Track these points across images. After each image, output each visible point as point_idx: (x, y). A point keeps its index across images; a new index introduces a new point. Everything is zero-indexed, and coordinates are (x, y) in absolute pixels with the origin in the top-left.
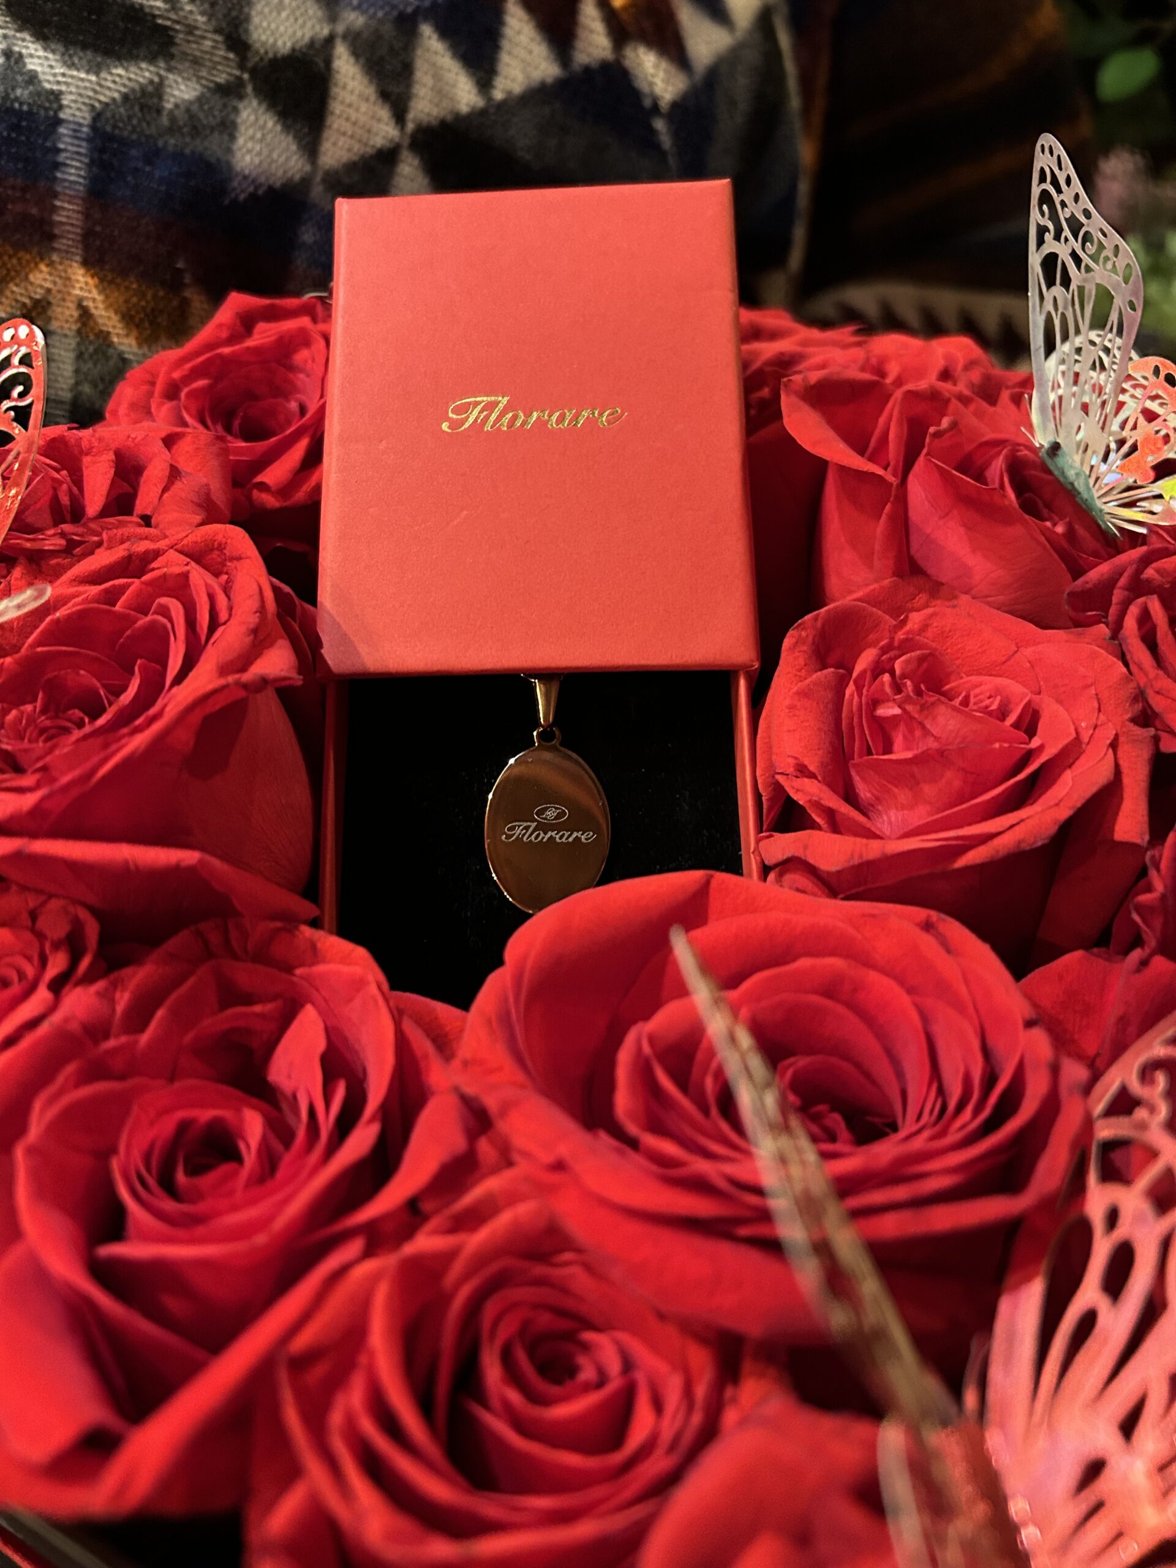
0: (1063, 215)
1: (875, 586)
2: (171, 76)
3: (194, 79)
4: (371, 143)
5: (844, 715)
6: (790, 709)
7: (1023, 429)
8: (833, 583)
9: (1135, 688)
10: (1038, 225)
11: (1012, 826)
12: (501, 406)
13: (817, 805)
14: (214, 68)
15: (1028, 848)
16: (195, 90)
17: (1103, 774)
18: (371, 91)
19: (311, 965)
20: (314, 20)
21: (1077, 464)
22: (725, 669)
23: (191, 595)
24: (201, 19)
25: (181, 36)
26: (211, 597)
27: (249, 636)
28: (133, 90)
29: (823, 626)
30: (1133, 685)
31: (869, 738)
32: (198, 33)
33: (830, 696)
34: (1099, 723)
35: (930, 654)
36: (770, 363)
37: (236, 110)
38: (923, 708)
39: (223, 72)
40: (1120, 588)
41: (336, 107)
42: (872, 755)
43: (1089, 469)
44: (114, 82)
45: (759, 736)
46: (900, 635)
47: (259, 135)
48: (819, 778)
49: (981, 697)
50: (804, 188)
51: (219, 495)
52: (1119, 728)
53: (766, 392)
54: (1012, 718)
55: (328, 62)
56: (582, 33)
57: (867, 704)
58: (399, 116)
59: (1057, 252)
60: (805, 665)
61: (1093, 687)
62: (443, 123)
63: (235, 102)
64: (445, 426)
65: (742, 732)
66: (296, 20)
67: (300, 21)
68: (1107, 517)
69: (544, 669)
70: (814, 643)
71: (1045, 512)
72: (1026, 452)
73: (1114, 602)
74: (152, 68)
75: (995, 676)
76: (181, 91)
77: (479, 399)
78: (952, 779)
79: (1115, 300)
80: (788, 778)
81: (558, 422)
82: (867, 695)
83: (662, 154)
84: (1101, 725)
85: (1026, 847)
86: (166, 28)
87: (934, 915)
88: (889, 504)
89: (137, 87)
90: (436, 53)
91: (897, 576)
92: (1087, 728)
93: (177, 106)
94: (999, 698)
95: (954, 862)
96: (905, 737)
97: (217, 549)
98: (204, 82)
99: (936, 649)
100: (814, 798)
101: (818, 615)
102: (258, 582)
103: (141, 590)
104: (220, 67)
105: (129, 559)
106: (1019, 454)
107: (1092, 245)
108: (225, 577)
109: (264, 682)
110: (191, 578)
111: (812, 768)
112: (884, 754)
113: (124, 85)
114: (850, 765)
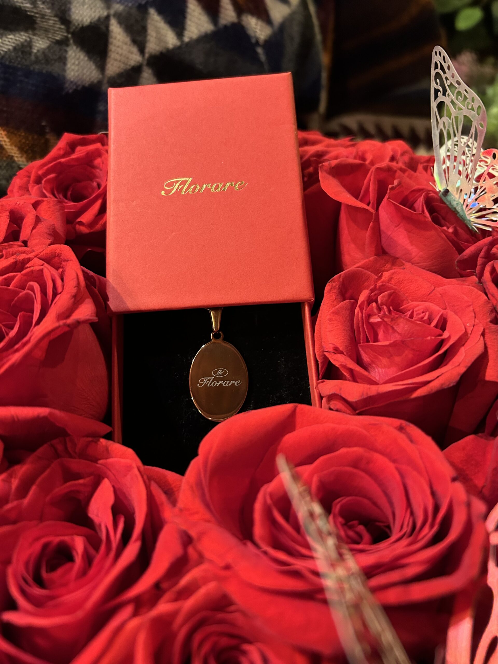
0: (447, 84)
1: (367, 260)
2: (35, 38)
3: (46, 38)
4: (129, 63)
5: (355, 322)
6: (330, 320)
7: (430, 183)
8: (346, 258)
9: (491, 306)
10: (435, 89)
11: (438, 377)
12: (188, 182)
13: (345, 367)
14: (55, 33)
15: (446, 387)
16: (46, 43)
17: (479, 350)
18: (128, 40)
19: (107, 458)
20: (100, 9)
21: (457, 199)
22: (299, 302)
23: (44, 280)
24: (48, 11)
25: (39, 19)
26: (54, 281)
27: (72, 299)
28: (18, 45)
29: (343, 280)
30: (490, 305)
31: (367, 334)
32: (46, 17)
33: (348, 313)
34: (475, 323)
35: (394, 292)
36: (312, 156)
37: (66, 51)
38: (392, 319)
39: (59, 34)
40: (481, 257)
41: (112, 48)
42: (369, 342)
43: (463, 201)
44: (9, 42)
45: (315, 333)
46: (379, 284)
47: (77, 62)
48: (345, 354)
49: (419, 312)
50: (324, 76)
51: (60, 229)
52: (485, 325)
53: (311, 169)
54: (434, 323)
55: (107, 27)
56: (222, 10)
57: (366, 316)
58: (142, 50)
59: (444, 101)
60: (336, 299)
61: (472, 307)
62: (162, 53)
63: (65, 48)
64: (163, 193)
65: (307, 331)
66: (91, 9)
67: (93, 10)
68: (472, 223)
69: (214, 305)
70: (339, 288)
71: (443, 222)
72: (433, 194)
73: (478, 264)
74: (26, 35)
75: (425, 301)
76: (40, 44)
77: (178, 179)
78: (408, 354)
79: (473, 123)
80: (330, 354)
81: (215, 189)
82: (365, 313)
83: (261, 64)
84: (476, 325)
85: (445, 387)
86: (32, 16)
87: (404, 423)
88: (372, 222)
89: (20, 44)
90: (157, 21)
91: (376, 256)
92: (470, 326)
93: (38, 51)
94: (427, 313)
95: (411, 395)
96: (384, 332)
97: (57, 256)
98: (51, 40)
99: (396, 290)
100: (343, 364)
101: (340, 275)
102: (76, 272)
103: (21, 278)
104: (57, 33)
105: (15, 263)
106: (430, 195)
107: (461, 97)
108: (61, 270)
109: (78, 323)
110: (44, 271)
111: (341, 349)
112: (374, 342)
113: (14, 43)
114: (358, 345)
